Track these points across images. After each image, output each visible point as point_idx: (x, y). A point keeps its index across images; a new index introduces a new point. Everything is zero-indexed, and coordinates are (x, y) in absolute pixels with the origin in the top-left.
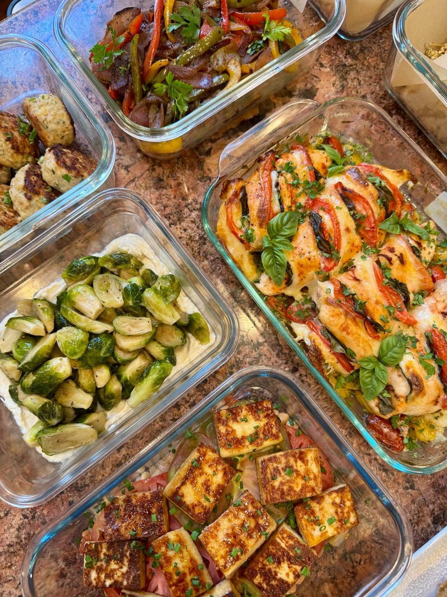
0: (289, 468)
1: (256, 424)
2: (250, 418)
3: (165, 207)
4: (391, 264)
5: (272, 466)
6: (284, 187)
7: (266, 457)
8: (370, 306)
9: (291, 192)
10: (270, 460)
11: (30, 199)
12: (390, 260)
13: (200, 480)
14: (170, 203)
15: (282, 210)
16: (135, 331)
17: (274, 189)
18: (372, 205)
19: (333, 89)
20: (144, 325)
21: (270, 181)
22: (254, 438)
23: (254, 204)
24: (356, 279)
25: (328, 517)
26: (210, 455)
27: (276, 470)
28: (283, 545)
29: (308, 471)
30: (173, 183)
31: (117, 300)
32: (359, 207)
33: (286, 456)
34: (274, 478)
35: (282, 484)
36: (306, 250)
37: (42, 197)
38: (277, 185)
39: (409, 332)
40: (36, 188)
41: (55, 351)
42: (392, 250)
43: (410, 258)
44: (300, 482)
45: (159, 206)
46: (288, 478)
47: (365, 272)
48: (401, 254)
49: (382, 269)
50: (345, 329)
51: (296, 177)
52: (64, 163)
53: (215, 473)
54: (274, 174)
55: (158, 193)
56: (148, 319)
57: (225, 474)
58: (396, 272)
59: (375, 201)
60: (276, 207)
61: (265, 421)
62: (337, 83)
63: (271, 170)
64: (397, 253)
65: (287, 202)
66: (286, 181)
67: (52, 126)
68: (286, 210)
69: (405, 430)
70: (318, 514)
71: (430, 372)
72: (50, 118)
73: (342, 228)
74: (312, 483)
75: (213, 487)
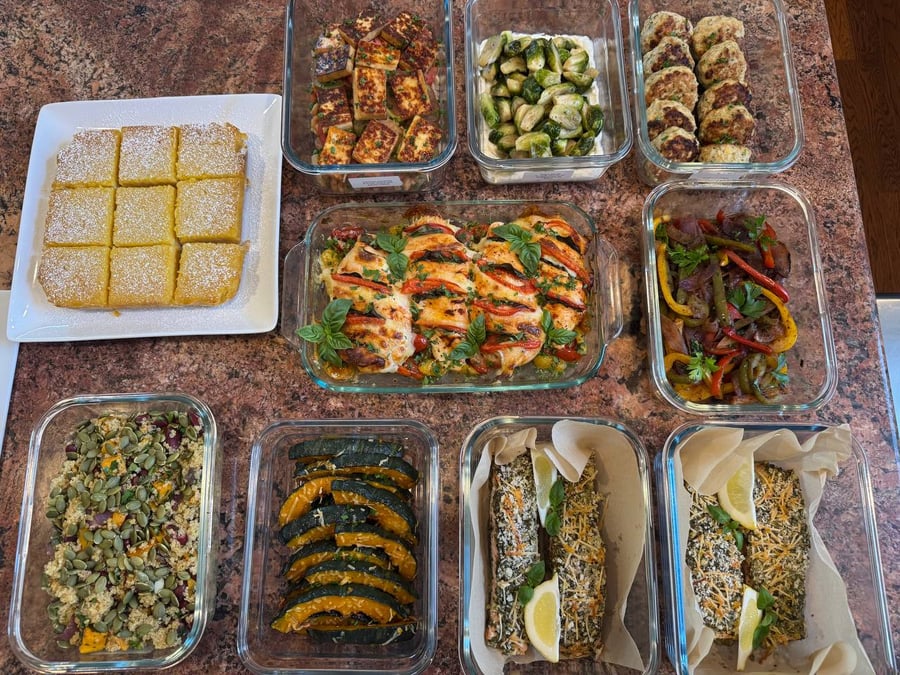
0: (380, 146)
1: (418, 149)
2: (424, 149)
3: (609, 215)
4: (452, 302)
5: (389, 137)
6: (558, 272)
7: (396, 139)
8: (435, 264)
9: (551, 275)
10: (393, 140)
11: (665, 109)
12: (456, 302)
13: (413, 94)
14: (610, 220)
15: (542, 259)
16: (528, 116)
17: (561, 265)
18: (501, 318)
19: (623, 406)
20: (527, 124)
21: (568, 266)
22: (412, 141)
23: (561, 246)
24: (459, 272)
25: (336, 150)
26: (422, 110)
27: (385, 138)
28: (343, 115)
29: (370, 156)
30: (625, 231)
31: (554, 115)
32: (506, 308)
33: (388, 150)
34: (382, 134)
35: (375, 135)
36: (503, 256)
37: (662, 119)
38: (563, 269)
39: (399, 284)
40: (671, 118)
41: (548, 66)
42: (461, 311)
43: (447, 321)
44: (368, 146)
45: (613, 211)
46: (376, 141)
47: (459, 281)
48: (453, 315)
49: (454, 293)
50: (433, 239)
51: (560, 284)
52: (677, 142)
53: (411, 106)
54: (574, 274)
55: (624, 216)
56: (530, 129)
57: (405, 110)
58: (444, 302)
59: (503, 323)
60: (546, 257)
61: (416, 156)
62: (628, 414)
63: (578, 275)
64: (456, 313)
65: (546, 267)
66: (562, 276)
67: (713, 151)
68: (541, 263)
69: (341, 244)
70: (342, 146)
71: (367, 272)
72: (720, 152)
73: (500, 285)
74: (362, 153)
75: (403, 98)
